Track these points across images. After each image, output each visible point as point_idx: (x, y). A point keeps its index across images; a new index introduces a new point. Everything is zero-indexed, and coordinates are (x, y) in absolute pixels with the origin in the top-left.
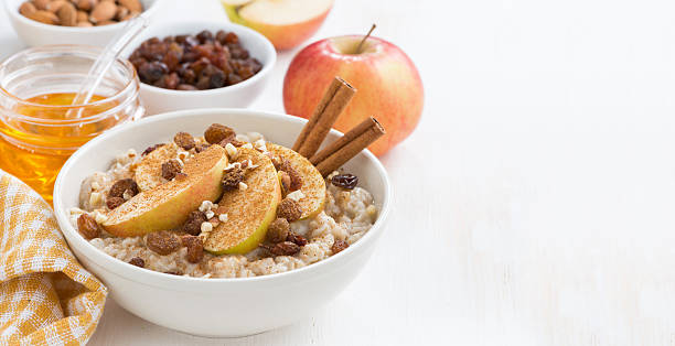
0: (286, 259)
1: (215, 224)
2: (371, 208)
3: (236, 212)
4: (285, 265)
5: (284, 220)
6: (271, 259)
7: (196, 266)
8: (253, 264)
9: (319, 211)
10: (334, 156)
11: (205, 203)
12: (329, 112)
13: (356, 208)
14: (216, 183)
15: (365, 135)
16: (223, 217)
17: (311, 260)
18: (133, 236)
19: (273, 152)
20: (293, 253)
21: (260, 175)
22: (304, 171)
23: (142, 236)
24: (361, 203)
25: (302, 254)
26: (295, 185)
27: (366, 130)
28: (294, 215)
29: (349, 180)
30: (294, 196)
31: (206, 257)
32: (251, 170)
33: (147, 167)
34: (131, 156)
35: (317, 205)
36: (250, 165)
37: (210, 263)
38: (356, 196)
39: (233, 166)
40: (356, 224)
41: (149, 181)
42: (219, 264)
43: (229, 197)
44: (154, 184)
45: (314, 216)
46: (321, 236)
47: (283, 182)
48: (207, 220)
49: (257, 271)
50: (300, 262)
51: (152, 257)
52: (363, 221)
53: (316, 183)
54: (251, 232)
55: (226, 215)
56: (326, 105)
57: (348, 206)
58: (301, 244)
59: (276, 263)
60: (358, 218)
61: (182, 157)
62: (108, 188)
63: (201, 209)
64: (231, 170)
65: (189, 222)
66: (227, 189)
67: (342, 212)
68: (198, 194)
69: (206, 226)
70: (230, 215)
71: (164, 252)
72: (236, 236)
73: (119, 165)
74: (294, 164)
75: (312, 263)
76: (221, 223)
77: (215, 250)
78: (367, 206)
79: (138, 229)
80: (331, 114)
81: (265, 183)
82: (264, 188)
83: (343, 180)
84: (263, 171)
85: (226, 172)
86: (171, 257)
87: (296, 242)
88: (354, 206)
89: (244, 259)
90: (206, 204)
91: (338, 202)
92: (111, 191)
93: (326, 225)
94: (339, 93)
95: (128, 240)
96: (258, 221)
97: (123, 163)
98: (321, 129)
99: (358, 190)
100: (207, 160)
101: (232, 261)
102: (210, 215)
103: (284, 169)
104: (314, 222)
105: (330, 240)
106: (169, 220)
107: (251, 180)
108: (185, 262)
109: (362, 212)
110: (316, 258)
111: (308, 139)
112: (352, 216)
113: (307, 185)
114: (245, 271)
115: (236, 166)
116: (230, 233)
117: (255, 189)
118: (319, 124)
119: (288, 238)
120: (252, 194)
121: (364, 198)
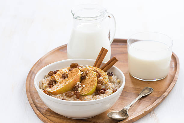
0: (102, 95)
2: (119, 80)
3: (86, 84)
5: (100, 85)
7: (79, 99)
10: (105, 68)
11: (78, 82)
14: (79, 77)
15: (113, 61)
16: (84, 86)
17: (109, 94)
18: (60, 94)
20: (104, 93)
22: (101, 72)
23: (62, 94)
25: (106, 93)
26: (99, 76)
27: (114, 60)
28: (102, 83)
29: (112, 74)
30: (101, 78)
31: (81, 97)
32: (88, 73)
33: (57, 76)
35: (106, 80)
36: (87, 72)
37: (83, 98)
38: (114, 77)
39: (83, 72)
40: (115, 85)
41: (59, 79)
42: (85, 98)
43: (83, 81)
44: (61, 80)
45: (106, 83)
46: (109, 88)
47: (97, 75)
49: (95, 98)
50: (106, 95)
51: (67, 98)
52: (117, 84)
53: (105, 75)
54: (93, 89)
55: (84, 85)
56: (101, 55)
57: (112, 80)
58: (105, 90)
59: (100, 96)
61: (66, 72)
63: (77, 84)
64: (83, 74)
65: (74, 88)
66: (83, 79)
68: (75, 81)
69: (80, 89)
71: (70, 96)
72: (88, 90)
74: (98, 71)
75: (109, 95)
76: (83, 87)
77: (83, 94)
78: (117, 80)
79: (61, 91)
80: (103, 57)
82: (93, 77)
83: (110, 74)
84: (91, 73)
85: (81, 74)
86: (72, 98)
87: (104, 90)
88: (114, 80)
89: (92, 96)
91: (110, 79)
92: (49, 83)
93: (110, 85)
94: (104, 51)
95: (59, 95)
96: (93, 86)
98: (100, 61)
99: (114, 76)
101: (89, 97)
102: (80, 86)
103: (96, 72)
104: (106, 85)
105: (112, 89)
106: (69, 88)
107: (89, 75)
108: (76, 99)
109: (116, 81)
111: (97, 64)
112: (114, 83)
113: (102, 75)
114: (93, 99)
115: (84, 73)
116: (86, 90)
117: (90, 78)
118: (99, 60)
119: (102, 89)
120: (90, 79)
121: (116, 78)
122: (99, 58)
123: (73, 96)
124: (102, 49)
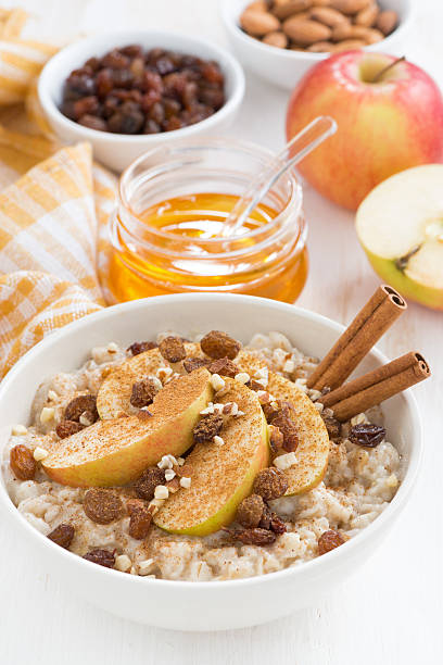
0: (251, 551)
1: (173, 490)
2: (392, 479)
3: (203, 476)
4: (251, 560)
5: (258, 500)
6: (233, 550)
7: (139, 543)
8: (209, 553)
9: (314, 486)
10: (361, 395)
11: (165, 458)
12: (366, 333)
13: (374, 475)
14: (185, 431)
15: (401, 375)
16: (186, 481)
19: (276, 387)
20: (267, 543)
21: (244, 427)
22: (307, 424)
24: (381, 469)
25: (276, 546)
26: (289, 444)
27: (405, 369)
28: (274, 493)
29: (373, 435)
30: (285, 461)
31: (154, 534)
32: (234, 419)
34: (111, 352)
35: (311, 477)
36: (235, 411)
37: (156, 544)
38: (378, 458)
39: (211, 409)
40: (368, 498)
41: (114, 406)
42: (164, 550)
44: (116, 413)
45: (306, 492)
46: (311, 519)
47: (272, 441)
48: (164, 482)
50: (270, 557)
51: (88, 523)
53: (319, 444)
54: (214, 511)
55: (190, 479)
56: (364, 322)
57: (364, 471)
58: (277, 531)
59: (240, 555)
60: (373, 490)
61: (162, 376)
62: (65, 403)
63: (160, 465)
64: (208, 416)
65: (143, 480)
66: (199, 440)
67: (355, 477)
68: (158, 445)
69: (161, 492)
70: (195, 478)
71: (100, 520)
73: (93, 363)
74: (295, 413)
76: (181, 488)
77: (166, 526)
78: (389, 474)
80: (368, 335)
81: (245, 442)
82: (243, 449)
83: (362, 435)
84: (249, 422)
85: (202, 417)
86: (110, 528)
87: (271, 528)
88: (371, 471)
89: (198, 546)
90: (167, 460)
91: (353, 463)
92: (68, 409)
94: (381, 309)
96: (224, 497)
97: (99, 362)
98: (352, 352)
99: (383, 447)
100: (186, 393)
101: (181, 548)
102: (169, 476)
103: (278, 421)
104: (304, 500)
105: (323, 526)
106: (118, 475)
107: (231, 433)
108: (127, 536)
109: (381, 481)
110: (293, 555)
112: (367, 485)
113: (307, 444)
114: (196, 564)
115: (216, 411)
116: (188, 506)
117: (232, 448)
118: (351, 345)
119: (261, 525)
120: (228, 455)
121: (388, 462)
122: (354, 335)
123: (116, 518)
124: (376, 294)
